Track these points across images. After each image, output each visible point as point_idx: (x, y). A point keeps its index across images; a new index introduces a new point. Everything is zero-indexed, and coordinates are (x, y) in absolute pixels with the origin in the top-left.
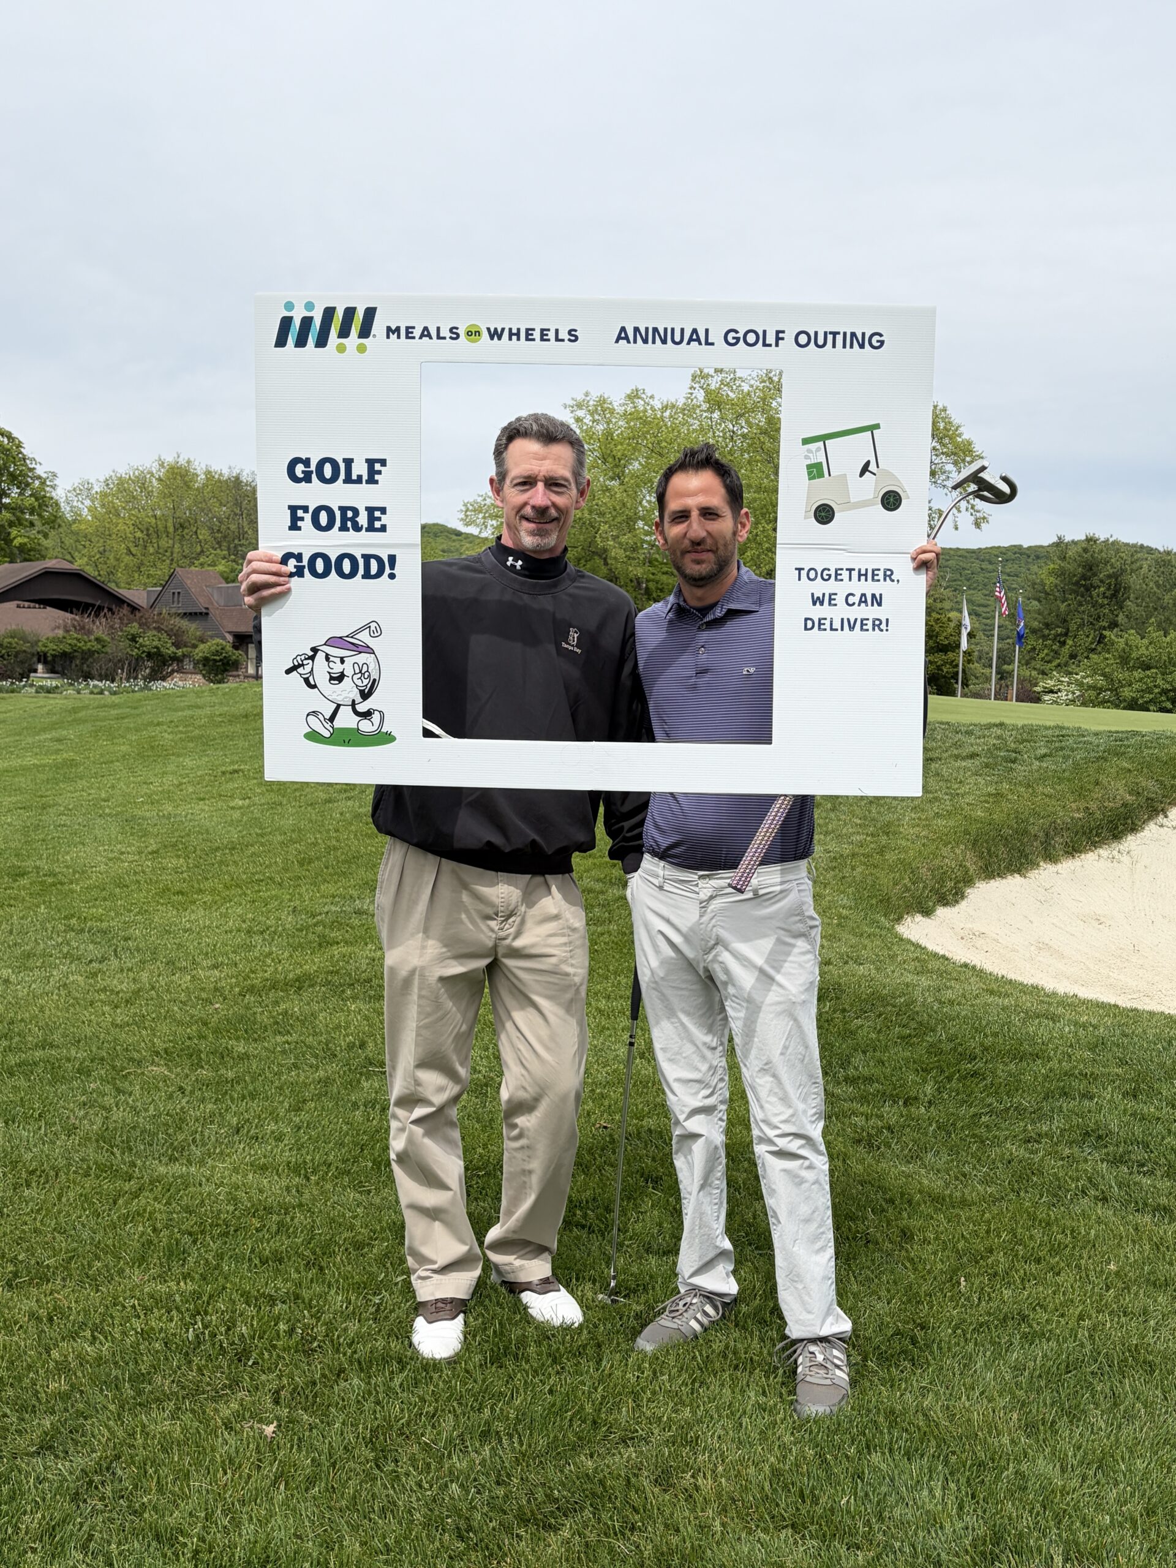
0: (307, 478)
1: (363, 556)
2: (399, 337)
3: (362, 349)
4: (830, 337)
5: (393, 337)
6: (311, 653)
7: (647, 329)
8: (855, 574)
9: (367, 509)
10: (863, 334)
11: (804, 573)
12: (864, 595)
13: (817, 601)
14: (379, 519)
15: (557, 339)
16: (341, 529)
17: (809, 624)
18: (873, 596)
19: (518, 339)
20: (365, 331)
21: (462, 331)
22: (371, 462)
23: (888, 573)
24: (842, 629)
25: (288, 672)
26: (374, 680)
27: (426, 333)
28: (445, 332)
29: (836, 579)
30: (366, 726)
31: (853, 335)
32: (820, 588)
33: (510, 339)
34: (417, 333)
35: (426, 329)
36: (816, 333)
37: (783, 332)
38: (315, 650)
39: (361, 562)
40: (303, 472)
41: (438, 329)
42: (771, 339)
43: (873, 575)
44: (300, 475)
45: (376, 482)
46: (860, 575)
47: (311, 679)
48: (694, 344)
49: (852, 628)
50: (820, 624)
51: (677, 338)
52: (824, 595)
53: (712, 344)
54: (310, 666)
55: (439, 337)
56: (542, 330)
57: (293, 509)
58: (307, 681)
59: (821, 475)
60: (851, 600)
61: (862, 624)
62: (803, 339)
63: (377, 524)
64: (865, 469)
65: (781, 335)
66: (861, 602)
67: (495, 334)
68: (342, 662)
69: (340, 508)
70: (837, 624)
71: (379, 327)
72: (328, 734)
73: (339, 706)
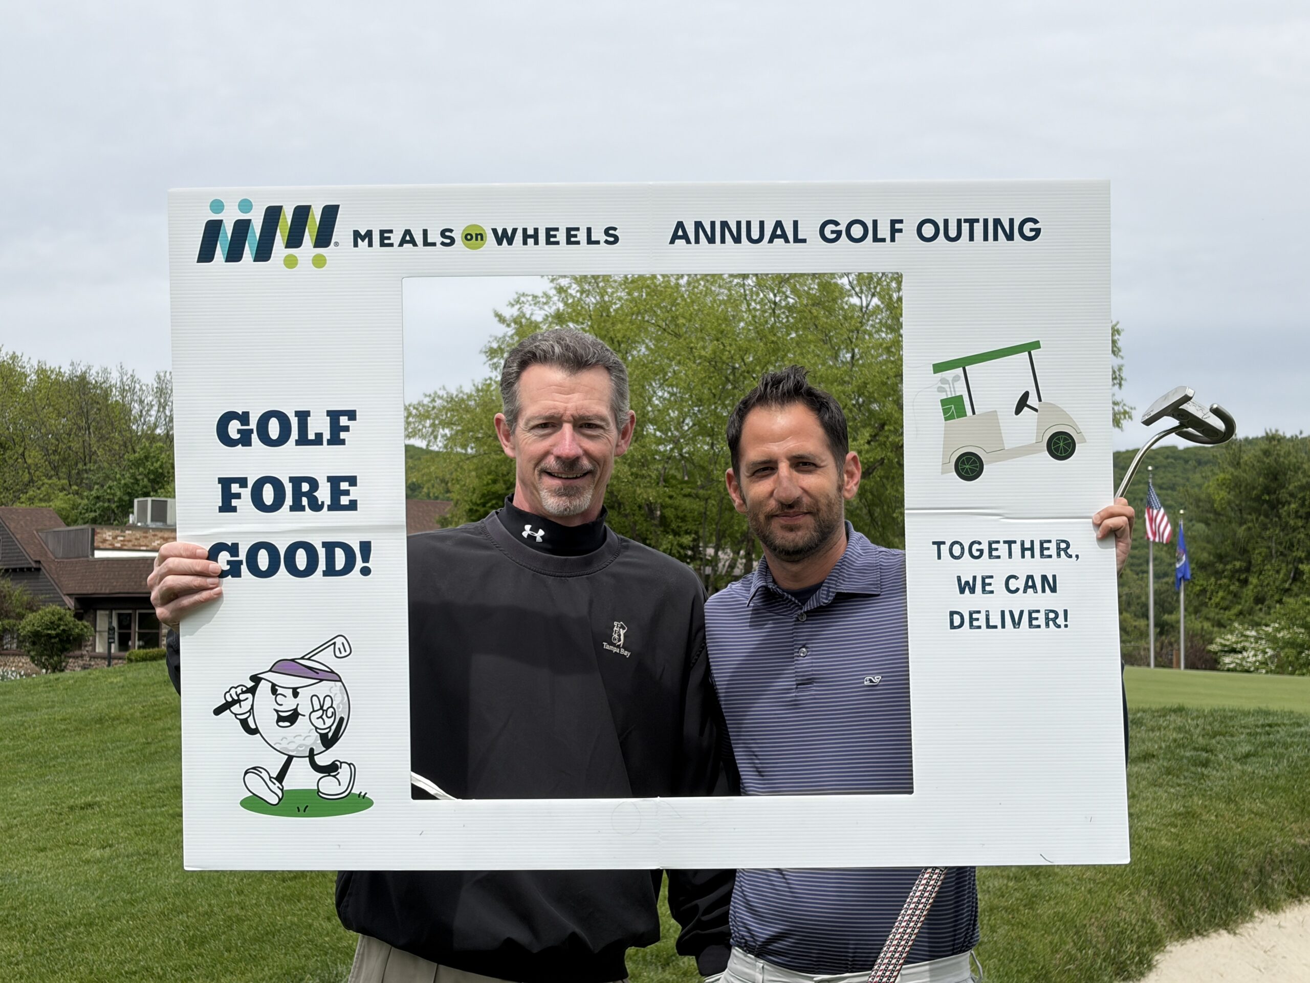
0: (245, 439)
1: (325, 544)
2: (370, 245)
3: (319, 262)
4: (965, 227)
5: (363, 244)
6: (250, 684)
7: (713, 224)
8: (1016, 548)
9: (330, 479)
10: (1011, 221)
11: (945, 549)
12: (1030, 577)
13: (965, 587)
14: (347, 493)
15: (590, 242)
16: (292, 509)
17: (956, 620)
18: (1044, 578)
19: (536, 243)
20: (324, 238)
21: (457, 235)
22: (334, 416)
23: (1063, 545)
24: (1003, 626)
25: (218, 711)
26: (342, 719)
27: (408, 238)
28: (434, 237)
29: (990, 556)
30: (330, 786)
31: (997, 222)
32: (969, 568)
33: (525, 243)
34: (396, 238)
35: (408, 232)
36: (946, 222)
37: (901, 221)
38: (256, 679)
39: (322, 553)
40: (239, 431)
41: (425, 232)
42: (884, 231)
43: (1042, 549)
44: (234, 435)
45: (343, 442)
46: (1023, 549)
47: (250, 721)
48: (779, 242)
49: (1016, 624)
50: (972, 620)
51: (755, 235)
52: (975, 578)
53: (804, 241)
54: (249, 702)
55: (426, 243)
56: (569, 230)
57: (225, 483)
58: (244, 723)
59: (962, 413)
60: (1013, 584)
61: (1031, 619)
62: (928, 230)
63: (344, 500)
64: (1022, 403)
65: (898, 226)
66: (1027, 587)
67: (504, 237)
68: (295, 694)
69: (292, 479)
70: (995, 620)
71: (342, 231)
72: (274, 800)
73: (290, 759)
